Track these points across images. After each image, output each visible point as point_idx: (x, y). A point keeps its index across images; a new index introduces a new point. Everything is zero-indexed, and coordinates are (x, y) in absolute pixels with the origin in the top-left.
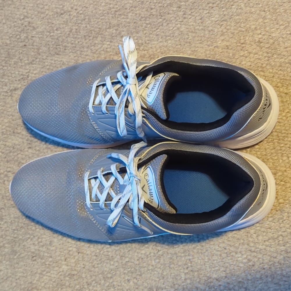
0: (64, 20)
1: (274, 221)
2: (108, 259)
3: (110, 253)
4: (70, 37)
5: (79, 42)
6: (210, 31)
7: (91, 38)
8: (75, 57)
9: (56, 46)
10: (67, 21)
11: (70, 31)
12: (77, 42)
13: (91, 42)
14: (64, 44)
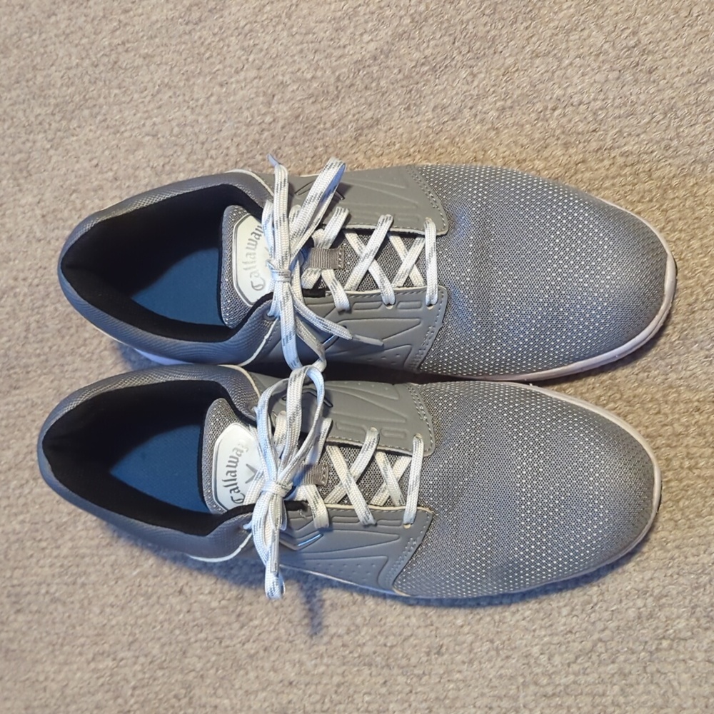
0: (8, 309)
1: (574, 613)
4: (29, 343)
5: (50, 348)
7: (73, 330)
8: (52, 381)
9: (8, 370)
10: (14, 310)
11: (26, 331)
12: (46, 349)
13: (75, 338)
14: (22, 363)
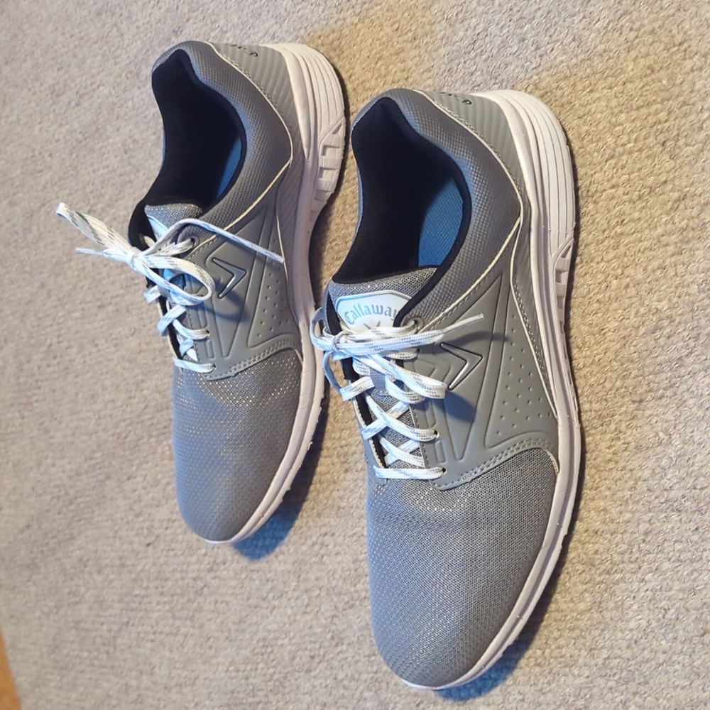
2: (565, 666)
3: (564, 650)
6: (601, 55)
